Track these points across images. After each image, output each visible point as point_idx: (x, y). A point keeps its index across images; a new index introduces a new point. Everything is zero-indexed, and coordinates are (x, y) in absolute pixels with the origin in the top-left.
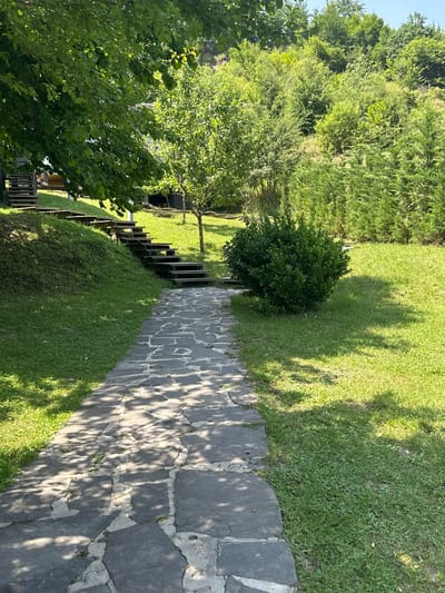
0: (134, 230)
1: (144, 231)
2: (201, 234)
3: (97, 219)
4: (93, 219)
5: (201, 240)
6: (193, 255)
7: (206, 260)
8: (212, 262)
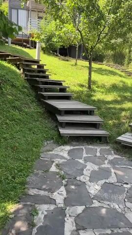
0: (39, 66)
1: (45, 68)
2: (90, 74)
3: (11, 56)
4: (8, 56)
5: (90, 78)
6: (82, 92)
7: (93, 98)
8: (99, 101)
